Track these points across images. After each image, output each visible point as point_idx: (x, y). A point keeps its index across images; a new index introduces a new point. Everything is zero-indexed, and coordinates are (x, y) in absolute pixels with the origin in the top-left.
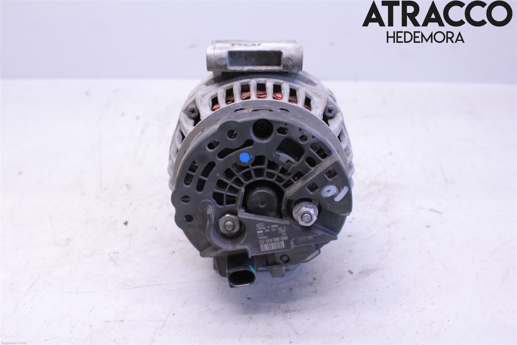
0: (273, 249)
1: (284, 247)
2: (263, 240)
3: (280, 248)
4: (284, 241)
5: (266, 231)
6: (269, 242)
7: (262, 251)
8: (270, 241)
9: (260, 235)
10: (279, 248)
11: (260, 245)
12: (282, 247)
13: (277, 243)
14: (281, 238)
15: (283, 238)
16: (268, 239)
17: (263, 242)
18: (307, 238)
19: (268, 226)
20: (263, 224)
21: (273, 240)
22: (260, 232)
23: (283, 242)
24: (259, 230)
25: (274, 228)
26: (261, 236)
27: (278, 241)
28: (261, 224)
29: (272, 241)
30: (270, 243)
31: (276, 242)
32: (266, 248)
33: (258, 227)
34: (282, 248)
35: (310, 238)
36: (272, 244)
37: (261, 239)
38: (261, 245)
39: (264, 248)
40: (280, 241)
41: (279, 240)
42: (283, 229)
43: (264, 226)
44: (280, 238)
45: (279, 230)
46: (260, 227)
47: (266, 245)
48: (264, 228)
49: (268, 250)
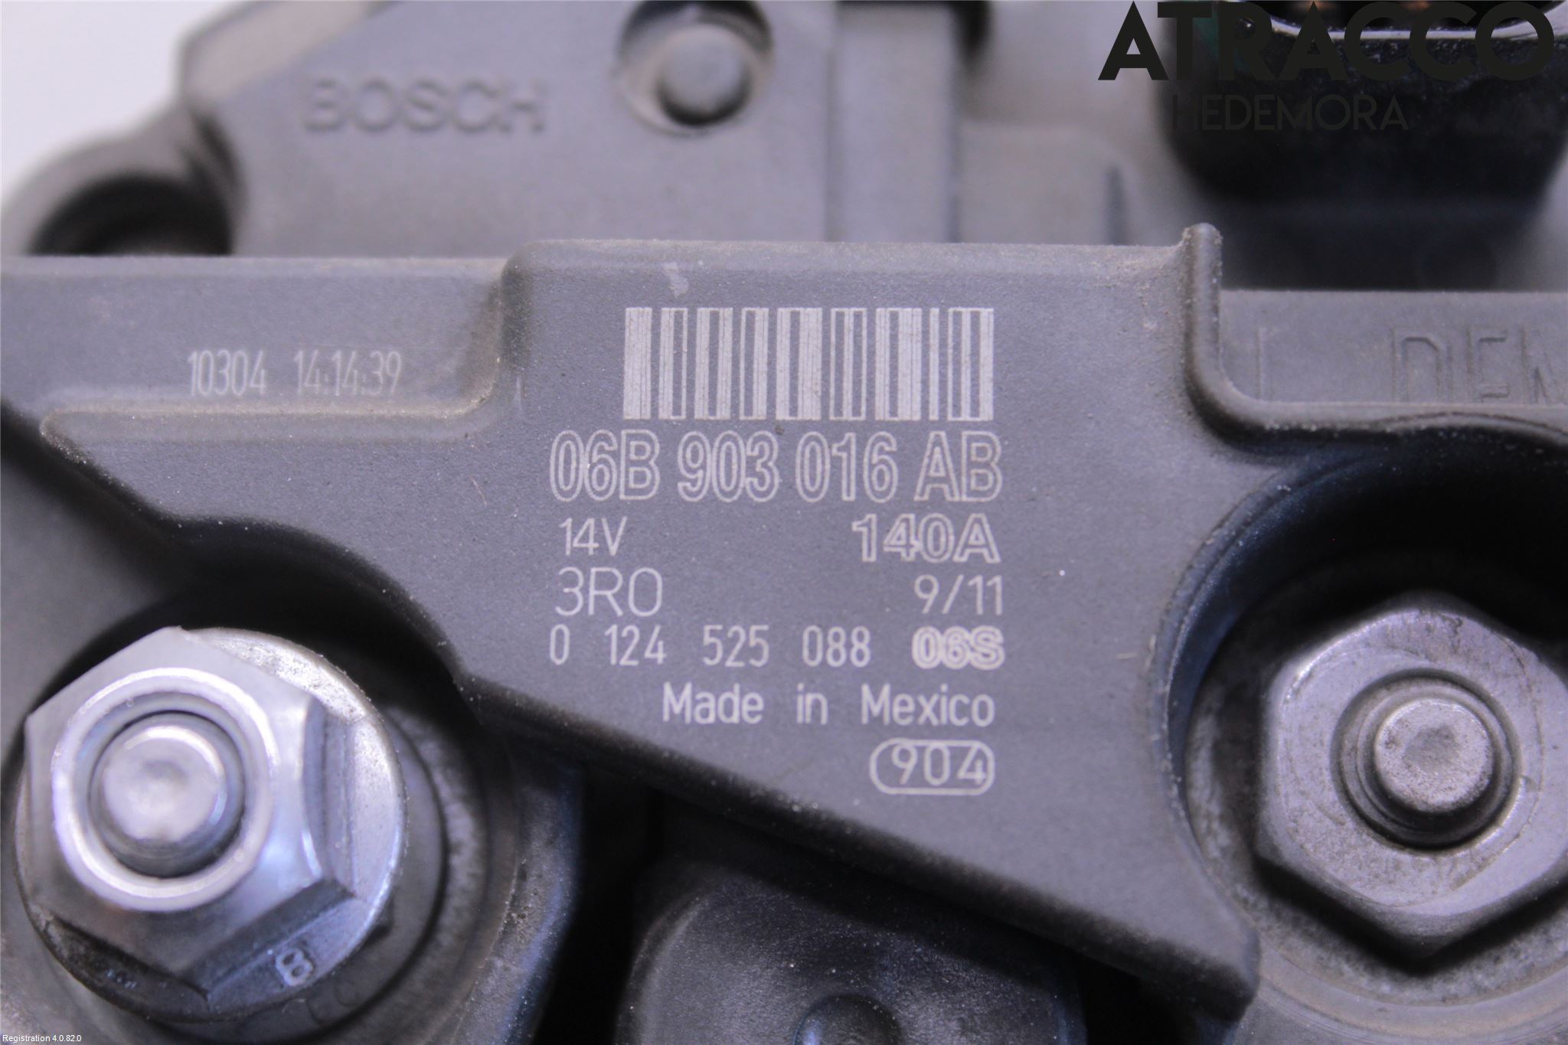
0: (811, 317)
1: (637, 319)
2: (937, 502)
3: (704, 313)
4: (618, 424)
5: (861, 648)
6: (850, 436)
7: (987, 314)
8: (823, 467)
9: (967, 595)
10: (715, 319)
11: (997, 425)
12: (668, 314)
13: (723, 413)
14: (654, 476)
15: (619, 480)
16: (849, 496)
17: (936, 460)
18: (283, 377)
19: (812, 728)
20: (888, 772)
21: (786, 463)
22: (958, 635)
23: (634, 406)
24: (965, 680)
25: (717, 681)
26: (946, 572)
27: (712, 429)
28: (918, 779)
29: (802, 452)
30: (832, 430)
31: (748, 429)
32: (910, 351)
33: (972, 732)
34: (671, 302)
35: (231, 365)
36: (810, 409)
37: (959, 515)
38: (987, 412)
39: (950, 356)
40: (670, 434)
41: (682, 455)
42: (587, 629)
43: (880, 728)
44: (670, 474)
45: (646, 626)
46: (946, 731)
47: (909, 410)
48: (875, 702)
49: (882, 314)
